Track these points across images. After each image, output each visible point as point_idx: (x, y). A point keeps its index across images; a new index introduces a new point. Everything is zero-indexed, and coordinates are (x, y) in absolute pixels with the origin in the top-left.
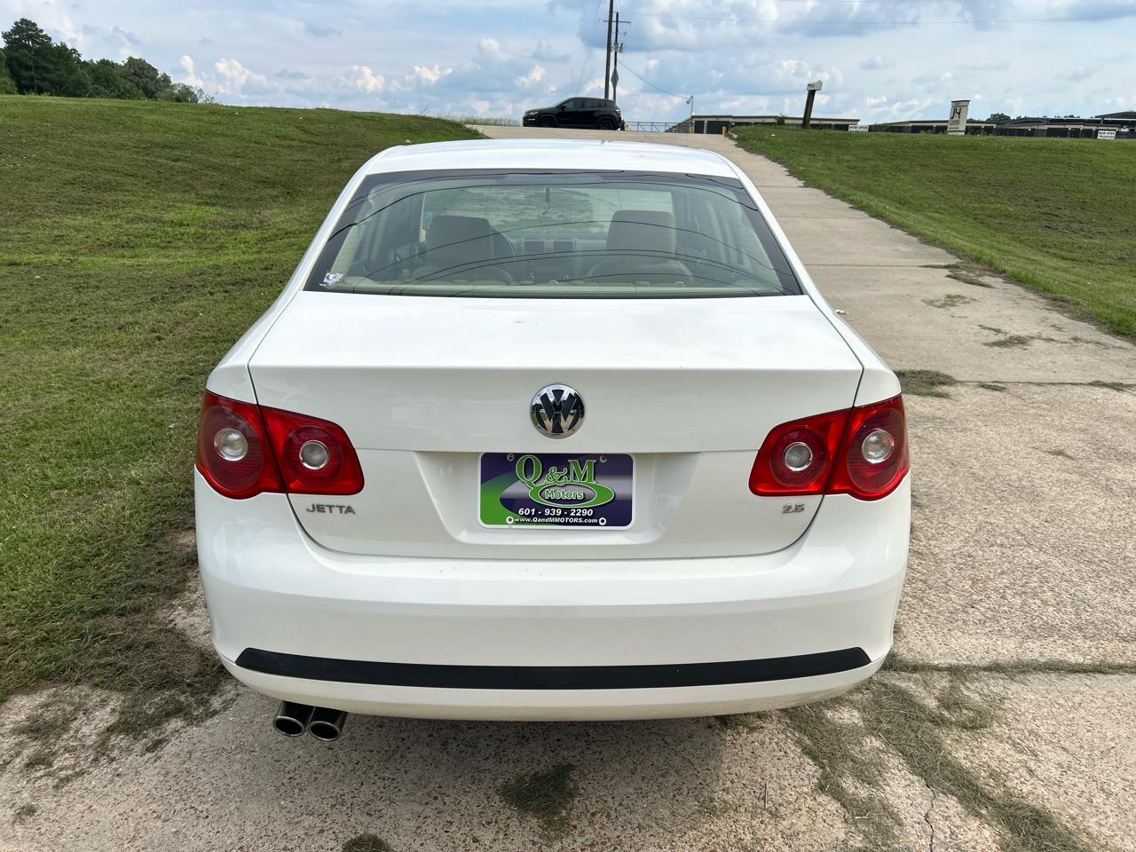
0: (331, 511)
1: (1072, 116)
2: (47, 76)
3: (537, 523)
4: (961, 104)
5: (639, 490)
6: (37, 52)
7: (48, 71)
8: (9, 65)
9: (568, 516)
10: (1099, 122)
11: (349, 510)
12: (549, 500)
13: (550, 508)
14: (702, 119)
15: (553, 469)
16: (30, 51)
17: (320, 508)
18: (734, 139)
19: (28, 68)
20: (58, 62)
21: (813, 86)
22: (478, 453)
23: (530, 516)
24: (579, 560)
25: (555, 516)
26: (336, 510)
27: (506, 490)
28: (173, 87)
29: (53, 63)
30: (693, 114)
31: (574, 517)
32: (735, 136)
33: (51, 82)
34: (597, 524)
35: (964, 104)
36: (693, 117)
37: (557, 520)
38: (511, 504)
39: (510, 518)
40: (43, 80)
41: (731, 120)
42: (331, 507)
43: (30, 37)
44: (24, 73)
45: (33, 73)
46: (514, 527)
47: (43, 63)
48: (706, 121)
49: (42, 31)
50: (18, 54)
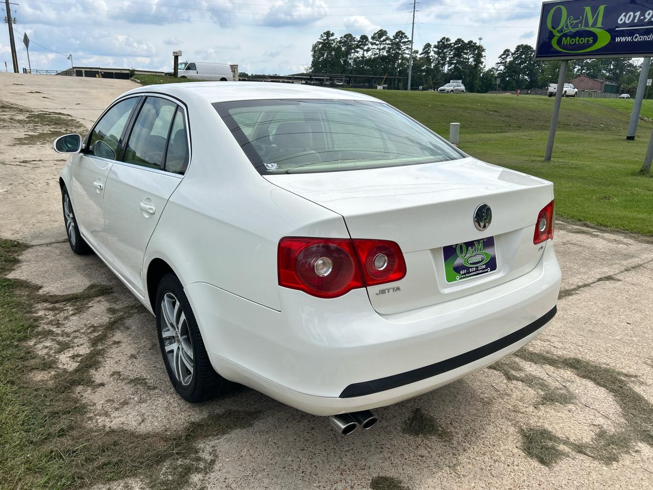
0: (388, 292)
1: (276, 75)
3: (468, 277)
4: (234, 67)
5: (498, 251)
9: (478, 270)
10: (291, 78)
11: (398, 289)
12: (470, 264)
13: (471, 268)
14: (80, 69)
15: (470, 248)
17: (383, 292)
18: (138, 83)
21: (177, 53)
22: (441, 248)
23: (465, 274)
24: (481, 291)
25: (474, 271)
26: (391, 291)
27: (455, 263)
30: (74, 66)
31: (480, 270)
32: (139, 81)
34: (487, 272)
35: (236, 67)
36: (74, 68)
37: (474, 273)
38: (457, 269)
39: (458, 277)
41: (100, 70)
42: (389, 290)
46: (460, 281)
48: (83, 70)
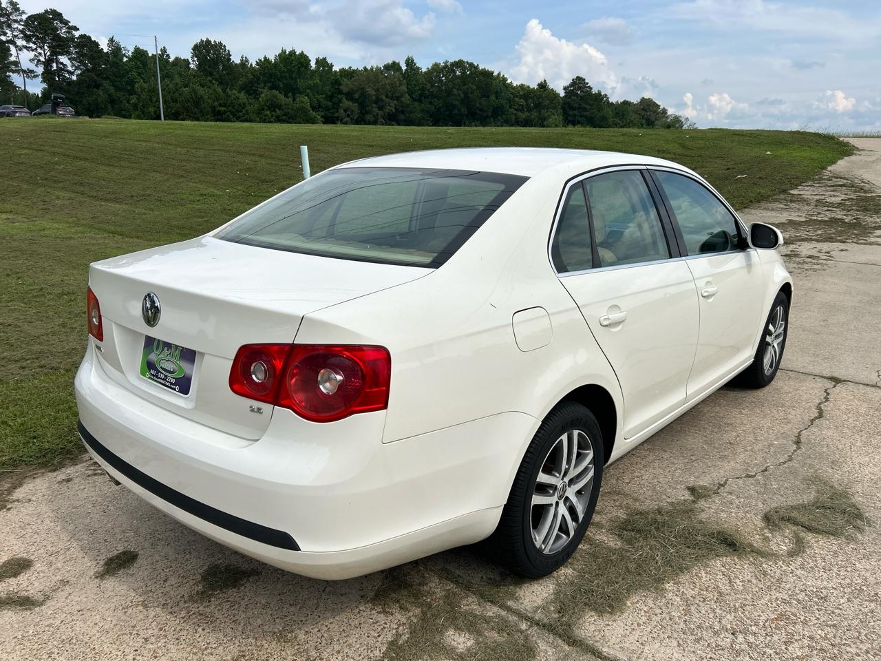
2: (585, 113)
3: (156, 381)
5: (196, 373)
6: (582, 98)
7: (585, 110)
8: (563, 108)
12: (163, 369)
13: (161, 373)
15: (166, 349)
16: (578, 98)
19: (574, 109)
20: (593, 104)
22: (144, 335)
23: (154, 376)
25: (162, 379)
27: (150, 357)
28: (667, 117)
29: (590, 105)
31: (167, 382)
33: (586, 118)
34: (175, 389)
37: (162, 381)
38: (150, 365)
39: (148, 374)
40: (581, 116)
43: (579, 88)
44: (571, 113)
45: (576, 112)
46: (149, 380)
47: (584, 105)
49: (587, 83)
50: (570, 100)
